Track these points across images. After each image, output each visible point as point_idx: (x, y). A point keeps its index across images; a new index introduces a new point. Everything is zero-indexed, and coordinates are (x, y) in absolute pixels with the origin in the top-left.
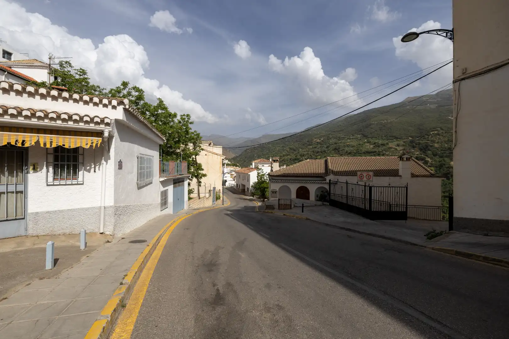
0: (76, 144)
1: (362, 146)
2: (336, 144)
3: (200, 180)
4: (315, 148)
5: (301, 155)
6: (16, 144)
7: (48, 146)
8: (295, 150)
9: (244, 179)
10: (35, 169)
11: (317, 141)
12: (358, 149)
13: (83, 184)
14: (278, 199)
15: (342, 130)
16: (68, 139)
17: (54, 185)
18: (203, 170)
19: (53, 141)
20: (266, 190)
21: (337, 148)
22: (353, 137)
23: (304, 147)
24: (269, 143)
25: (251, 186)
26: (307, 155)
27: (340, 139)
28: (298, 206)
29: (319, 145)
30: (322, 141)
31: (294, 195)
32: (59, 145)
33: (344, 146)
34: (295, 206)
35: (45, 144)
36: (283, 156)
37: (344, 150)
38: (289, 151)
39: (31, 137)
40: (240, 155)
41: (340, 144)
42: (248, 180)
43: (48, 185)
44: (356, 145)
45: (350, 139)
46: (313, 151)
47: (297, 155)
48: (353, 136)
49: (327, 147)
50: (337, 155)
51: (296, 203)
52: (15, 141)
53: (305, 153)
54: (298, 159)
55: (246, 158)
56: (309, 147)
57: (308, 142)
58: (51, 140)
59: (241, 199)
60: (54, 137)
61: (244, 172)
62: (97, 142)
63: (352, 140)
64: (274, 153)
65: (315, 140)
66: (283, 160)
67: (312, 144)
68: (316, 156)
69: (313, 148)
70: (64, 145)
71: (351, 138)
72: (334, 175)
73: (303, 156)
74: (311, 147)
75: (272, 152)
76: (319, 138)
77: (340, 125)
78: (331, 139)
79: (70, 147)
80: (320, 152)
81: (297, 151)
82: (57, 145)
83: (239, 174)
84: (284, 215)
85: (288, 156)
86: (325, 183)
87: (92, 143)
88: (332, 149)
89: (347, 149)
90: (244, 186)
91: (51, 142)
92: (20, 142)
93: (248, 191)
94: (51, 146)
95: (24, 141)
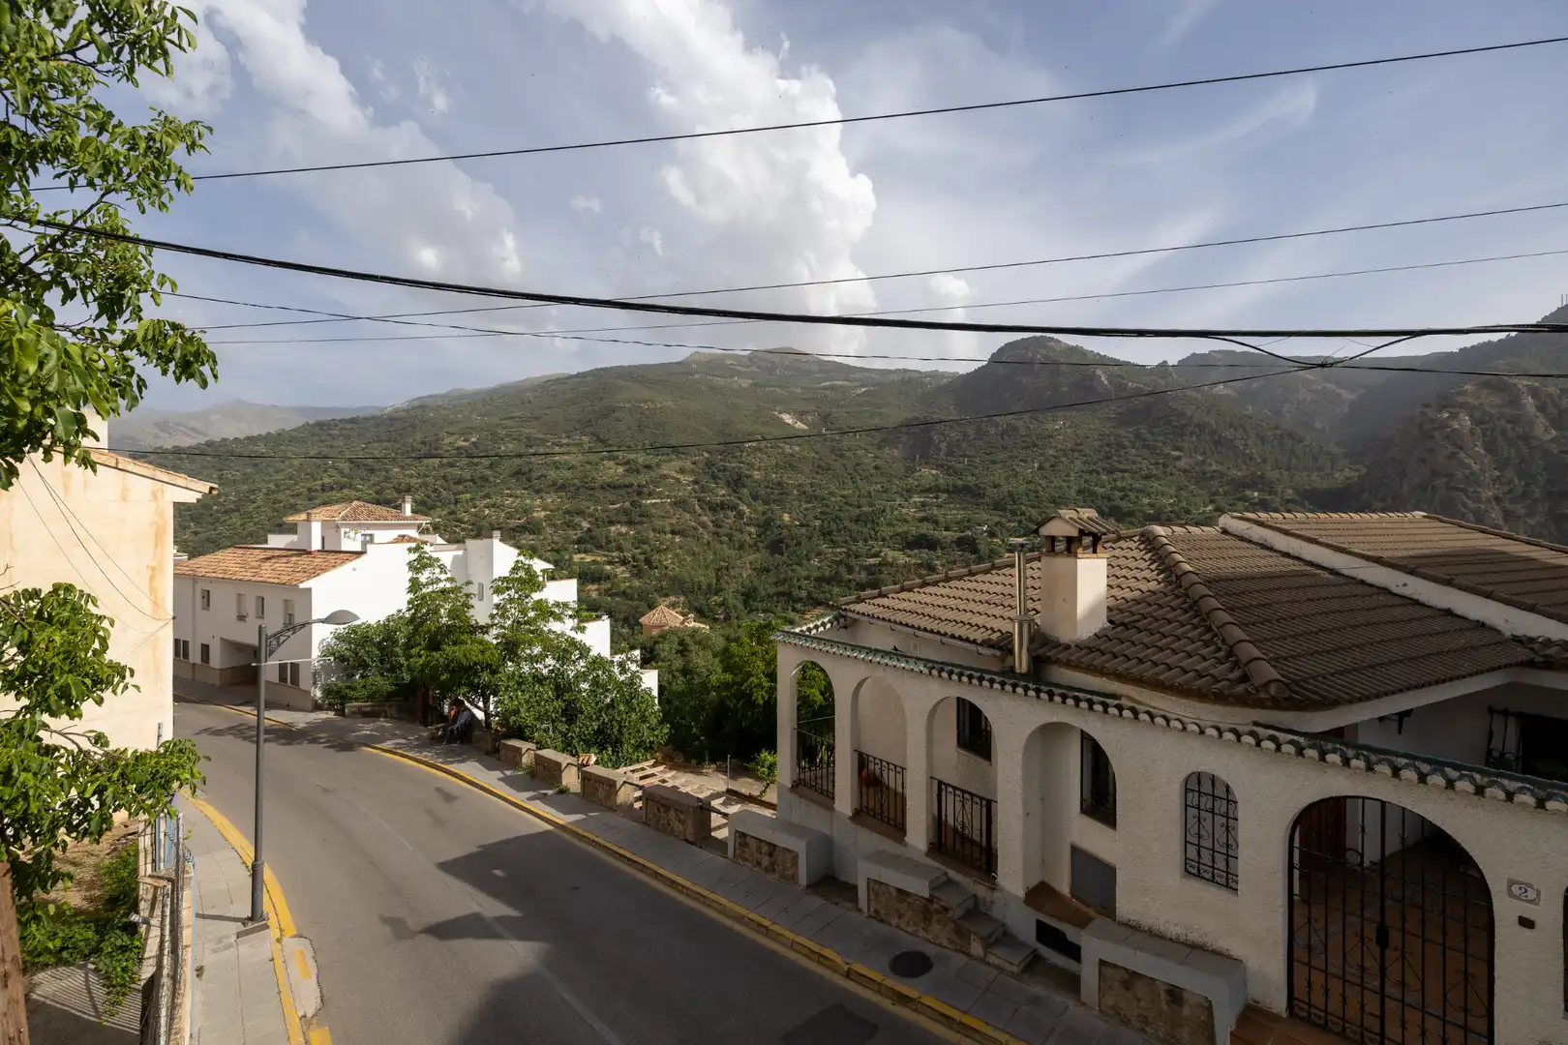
1: (595, 469)
2: (520, 456)
4: (450, 465)
5: (398, 490)
8: (372, 471)
9: (251, 612)
11: (456, 445)
12: (584, 477)
15: (536, 419)
21: (525, 469)
22: (570, 441)
23: (408, 461)
25: (316, 653)
26: (423, 489)
27: (530, 441)
29: (465, 459)
30: (474, 443)
33: (546, 466)
37: (545, 477)
38: (347, 471)
41: (533, 460)
42: (294, 618)
44: (578, 464)
45: (560, 445)
46: (445, 478)
48: (568, 437)
49: (490, 467)
53: (413, 482)
56: (426, 461)
57: (423, 443)
61: (245, 574)
65: (446, 441)
67: (439, 452)
68: (456, 494)
69: (442, 465)
74: (436, 462)
81: (383, 473)
85: (344, 490)
90: (252, 652)
93: (296, 681)
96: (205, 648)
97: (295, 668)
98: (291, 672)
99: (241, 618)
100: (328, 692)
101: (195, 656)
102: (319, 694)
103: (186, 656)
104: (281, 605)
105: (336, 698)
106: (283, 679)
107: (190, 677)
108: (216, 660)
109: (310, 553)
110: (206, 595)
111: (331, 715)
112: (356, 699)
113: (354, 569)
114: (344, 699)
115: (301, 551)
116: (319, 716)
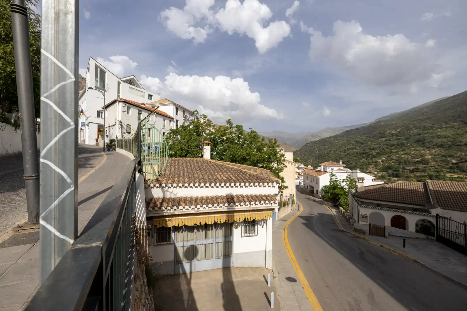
0: (261, 218)
1: (462, 137)
2: (420, 134)
3: (282, 191)
4: (389, 140)
5: (370, 149)
7: (249, 220)
8: (362, 144)
9: (312, 181)
10: (236, 228)
11: (392, 133)
12: (454, 141)
13: (257, 236)
14: (368, 224)
15: (429, 119)
16: (257, 215)
17: (244, 237)
20: (340, 196)
21: (422, 139)
22: (448, 126)
23: (374, 140)
24: (331, 137)
25: (320, 189)
26: (379, 149)
27: (425, 128)
28: (393, 235)
29: (395, 137)
30: (399, 132)
31: (388, 223)
32: (254, 218)
33: (433, 137)
34: (389, 235)
35: (248, 219)
36: (348, 150)
37: (432, 142)
38: (355, 144)
39: (242, 216)
40: (300, 150)
41: (426, 135)
42: (318, 183)
43: (242, 237)
44: (451, 135)
45: (441, 128)
46: (387, 145)
47: (365, 149)
48: (446, 124)
49: (406, 140)
50: (422, 148)
51: (391, 232)
52: (236, 219)
53: (375, 146)
54: (367, 153)
55: (306, 151)
56: (380, 139)
57: (379, 133)
59: (309, 199)
60: (251, 214)
61: (312, 174)
62: (270, 214)
63: (445, 129)
64: (337, 147)
65: (388, 132)
66: (347, 154)
67: (385, 136)
68: (391, 150)
69: (386, 140)
71: (444, 126)
72: (442, 209)
73: (373, 149)
74: (384, 139)
75: (334, 146)
76: (395, 129)
77: (426, 112)
78: (412, 129)
79: (258, 219)
80: (396, 145)
81: (366, 144)
83: (307, 176)
84: (381, 246)
85: (354, 150)
86: (430, 216)
87: (268, 215)
88: (413, 141)
89: (436, 140)
90: (313, 187)
91: (250, 217)
92: (238, 219)
93: (318, 193)
94: (250, 220)
95: (239, 218)
96: (307, 186)
97: (318, 191)
98: (317, 191)
99: (311, 182)
101: (306, 187)
102: (321, 196)
104: (316, 180)
105: (323, 197)
106: (316, 193)
107: (305, 191)
108: (308, 188)
112: (326, 198)
113: (327, 175)
114: (324, 198)
115: (320, 171)
116: (321, 200)
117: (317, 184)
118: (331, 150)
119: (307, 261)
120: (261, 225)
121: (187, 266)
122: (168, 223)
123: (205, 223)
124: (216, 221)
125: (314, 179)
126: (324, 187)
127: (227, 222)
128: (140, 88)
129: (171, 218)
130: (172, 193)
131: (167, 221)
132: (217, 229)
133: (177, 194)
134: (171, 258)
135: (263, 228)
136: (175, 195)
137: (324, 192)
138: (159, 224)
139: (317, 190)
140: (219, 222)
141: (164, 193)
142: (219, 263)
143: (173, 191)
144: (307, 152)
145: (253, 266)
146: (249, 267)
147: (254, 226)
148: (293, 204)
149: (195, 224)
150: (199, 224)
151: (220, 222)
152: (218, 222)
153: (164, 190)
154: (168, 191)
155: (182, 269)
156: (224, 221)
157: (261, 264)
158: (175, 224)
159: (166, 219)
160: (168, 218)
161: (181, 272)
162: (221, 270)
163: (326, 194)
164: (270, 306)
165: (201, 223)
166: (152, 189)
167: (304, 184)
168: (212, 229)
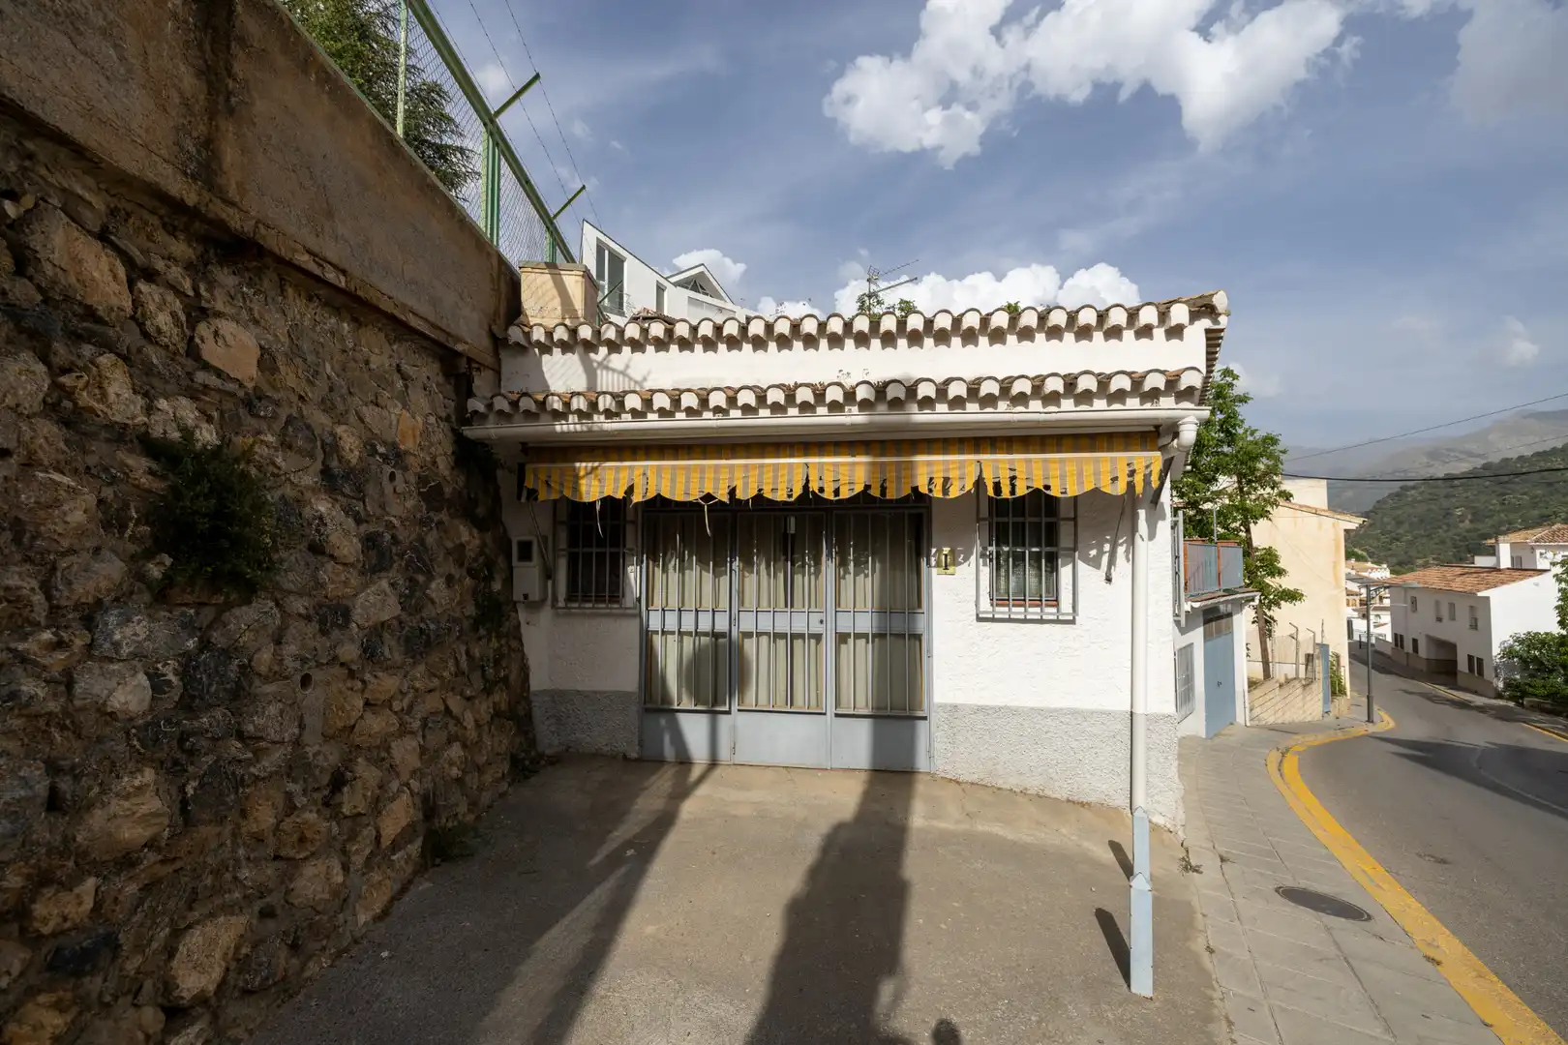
0: (1081, 483)
3: (1269, 613)
6: (930, 491)
7: (1006, 493)
9: (1446, 616)
10: (945, 566)
13: (1073, 622)
16: (1057, 466)
17: (993, 620)
18: (1281, 572)
19: (1017, 474)
25: (1496, 650)
32: (1035, 486)
35: (997, 487)
39: (962, 464)
42: (1478, 622)
43: (979, 619)
52: (926, 482)
58: (1012, 474)
60: (1020, 460)
62: (1147, 467)
70: (1047, 487)
79: (1065, 493)
82: (1028, 487)
87: (1132, 473)
90: (1448, 646)
91: (1013, 478)
92: (939, 482)
93: (1481, 673)
94: (1013, 492)
95: (946, 480)
96: (1415, 641)
97: (1480, 661)
98: (1477, 665)
99: (1439, 620)
100: (1508, 685)
101: (1409, 647)
102: (1501, 685)
103: (1402, 647)
104: (1468, 609)
105: (1516, 692)
106: (1471, 669)
107: (1405, 663)
108: (1423, 652)
109: (1500, 570)
110: (1414, 601)
111: (1512, 704)
112: (1536, 696)
113: (1537, 585)
114: (1524, 694)
115: (1496, 569)
116: (1501, 702)
117: (1474, 626)
118: (1546, 512)
119: (1443, 862)
120: (1095, 563)
121: (694, 729)
122: (583, 482)
123: (755, 492)
124: (814, 486)
125: (1452, 606)
126: (1521, 642)
127: (875, 492)
128: (720, 297)
129: (596, 464)
130: (623, 373)
131: (582, 473)
132: (843, 563)
133: (645, 379)
134: (628, 680)
135: (1109, 580)
136: (636, 382)
137: (1526, 668)
138: (547, 484)
139: (1476, 654)
140: (829, 495)
141: (591, 373)
142: (856, 744)
143: (627, 367)
144: (1406, 526)
145: (1048, 793)
146: (1023, 793)
147: (1053, 569)
148: (1334, 693)
149: (708, 497)
150: (726, 499)
151: (837, 492)
152: (822, 490)
153: (591, 361)
154: (607, 368)
155: (672, 742)
156: (859, 488)
157: (1102, 785)
158: (616, 489)
159: (578, 465)
160: (584, 464)
161: (669, 752)
162: (864, 776)
163: (1532, 676)
164: (1122, 981)
165: (732, 492)
166: (546, 358)
167: (1396, 636)
168: (818, 563)
